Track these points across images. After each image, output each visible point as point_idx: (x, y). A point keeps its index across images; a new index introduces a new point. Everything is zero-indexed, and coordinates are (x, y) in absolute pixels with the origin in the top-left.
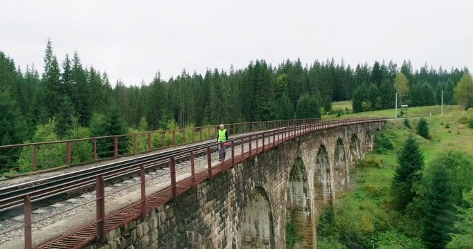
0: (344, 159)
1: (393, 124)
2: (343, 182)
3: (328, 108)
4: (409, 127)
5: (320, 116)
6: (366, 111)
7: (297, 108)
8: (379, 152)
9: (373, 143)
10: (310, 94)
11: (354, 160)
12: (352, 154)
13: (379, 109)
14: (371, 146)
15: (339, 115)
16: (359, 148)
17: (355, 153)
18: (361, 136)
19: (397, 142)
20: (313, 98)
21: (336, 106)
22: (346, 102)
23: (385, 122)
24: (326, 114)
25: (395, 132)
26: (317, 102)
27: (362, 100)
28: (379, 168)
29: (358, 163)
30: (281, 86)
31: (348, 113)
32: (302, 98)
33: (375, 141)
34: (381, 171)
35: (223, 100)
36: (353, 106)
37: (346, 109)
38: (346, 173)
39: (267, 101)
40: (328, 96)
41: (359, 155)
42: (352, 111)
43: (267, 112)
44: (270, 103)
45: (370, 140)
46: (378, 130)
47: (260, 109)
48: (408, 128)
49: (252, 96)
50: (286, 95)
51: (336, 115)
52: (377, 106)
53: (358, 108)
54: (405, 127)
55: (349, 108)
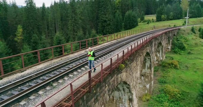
0: (150, 68)
1: (184, 31)
2: (148, 86)
3: (142, 19)
4: (194, 32)
5: (138, 23)
6: (164, 20)
7: (125, 19)
8: (175, 52)
9: (171, 45)
10: (133, 11)
11: (157, 60)
12: (156, 55)
13: (171, 20)
14: (170, 48)
15: (148, 23)
16: (162, 52)
17: (159, 55)
18: (164, 43)
19: (188, 44)
20: (134, 13)
21: (147, 18)
22: (152, 15)
23: (179, 29)
24: (141, 22)
25: (186, 37)
26: (136, 15)
27: (162, 14)
28: (177, 69)
29: (160, 63)
30: (117, 6)
31: (153, 22)
32: (127, 13)
33: (172, 44)
34: (179, 71)
35: (76, 14)
36: (156, 18)
37: (152, 19)
38: (151, 78)
39: (105, 15)
40: (143, 12)
41: (162, 56)
42: (156, 21)
43: (105, 21)
44: (107, 16)
45: (169, 43)
46: (175, 35)
47: (101, 19)
48: (193, 34)
49: (97, 12)
50: (119, 11)
51: (147, 23)
52: (170, 18)
53: (159, 19)
54: (192, 32)
55: (154, 19)
